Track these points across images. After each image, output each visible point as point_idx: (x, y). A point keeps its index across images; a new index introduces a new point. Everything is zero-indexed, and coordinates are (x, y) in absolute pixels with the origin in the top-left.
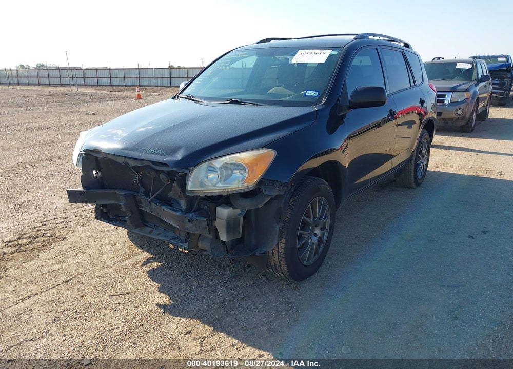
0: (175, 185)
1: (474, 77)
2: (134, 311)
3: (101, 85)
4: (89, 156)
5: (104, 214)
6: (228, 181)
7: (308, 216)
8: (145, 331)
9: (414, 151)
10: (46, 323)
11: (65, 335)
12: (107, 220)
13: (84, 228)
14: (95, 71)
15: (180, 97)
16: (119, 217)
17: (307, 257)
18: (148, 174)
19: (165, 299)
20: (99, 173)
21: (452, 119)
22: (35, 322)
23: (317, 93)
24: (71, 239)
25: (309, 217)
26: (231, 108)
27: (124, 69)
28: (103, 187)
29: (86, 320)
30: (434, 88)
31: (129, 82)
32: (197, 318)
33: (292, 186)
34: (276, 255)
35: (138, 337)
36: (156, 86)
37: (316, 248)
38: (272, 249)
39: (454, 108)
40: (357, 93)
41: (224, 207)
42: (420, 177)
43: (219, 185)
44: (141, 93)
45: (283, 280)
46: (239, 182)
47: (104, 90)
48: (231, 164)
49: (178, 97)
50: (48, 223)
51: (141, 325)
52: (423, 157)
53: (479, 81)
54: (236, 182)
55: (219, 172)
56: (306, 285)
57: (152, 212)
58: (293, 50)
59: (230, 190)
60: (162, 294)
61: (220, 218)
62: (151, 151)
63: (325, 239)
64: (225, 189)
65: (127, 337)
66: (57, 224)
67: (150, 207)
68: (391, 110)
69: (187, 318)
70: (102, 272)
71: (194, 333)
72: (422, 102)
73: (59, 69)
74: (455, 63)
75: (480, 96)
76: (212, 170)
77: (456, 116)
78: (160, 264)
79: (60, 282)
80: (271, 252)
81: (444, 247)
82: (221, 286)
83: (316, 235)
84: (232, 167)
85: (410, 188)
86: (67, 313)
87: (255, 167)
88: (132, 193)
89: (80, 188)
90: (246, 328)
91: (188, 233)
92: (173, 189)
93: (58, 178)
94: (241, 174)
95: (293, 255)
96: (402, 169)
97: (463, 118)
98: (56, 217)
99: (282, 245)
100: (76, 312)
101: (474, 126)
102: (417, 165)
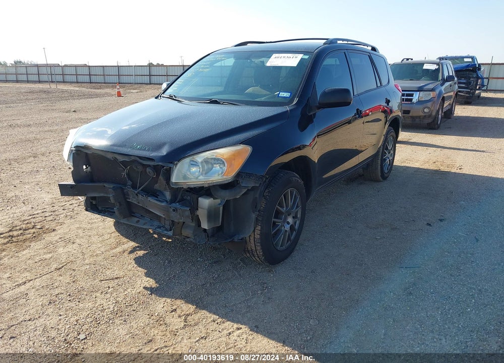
0: (161, 177)
1: (440, 78)
2: (124, 294)
3: (81, 82)
4: (79, 152)
5: (93, 206)
6: (208, 174)
7: (281, 205)
8: (134, 311)
9: (380, 147)
10: (42, 305)
11: (60, 315)
12: (96, 211)
13: (73, 220)
14: (74, 68)
15: (163, 97)
16: (107, 208)
17: (281, 243)
18: (135, 168)
19: (151, 283)
20: (89, 168)
21: (419, 117)
22: (32, 304)
23: (290, 94)
24: (61, 231)
25: (282, 207)
26: (211, 107)
27: (103, 66)
28: (92, 181)
29: (79, 302)
30: (400, 88)
31: (108, 79)
32: (182, 298)
33: (267, 178)
34: (252, 241)
35: (128, 315)
36: (135, 84)
37: (289, 235)
38: (248, 236)
39: (421, 107)
40: (325, 94)
41: (205, 198)
42: (386, 171)
43: (201, 177)
44: (121, 90)
45: (259, 264)
46: (219, 175)
47: (83, 87)
48: (212, 159)
49: (160, 97)
50: (37, 216)
51: (130, 306)
52: (389, 153)
53: (444, 81)
54: (216, 175)
55: (200, 166)
56: (280, 268)
57: (139, 203)
58: (268, 53)
59: (210, 182)
60: (148, 279)
61: (201, 208)
62: (138, 147)
63: (296, 227)
64: (206, 181)
65: (117, 316)
66: (46, 217)
67: (137, 199)
68: (357, 110)
69: (172, 298)
70: (91, 260)
71: (179, 311)
72: (388, 102)
73: (37, 66)
74: (422, 64)
75: (445, 95)
76: (195, 164)
77: (423, 114)
78: (145, 252)
79: (53, 269)
80: (248, 238)
81: (405, 234)
82: (203, 271)
83: (288, 223)
84: (213, 161)
85: (377, 181)
86: (60, 296)
87: (233, 162)
88: (120, 186)
89: (71, 182)
90: (226, 306)
91: (173, 221)
92: (159, 181)
93: (43, 174)
94: (221, 168)
95: (267, 240)
96: (369, 164)
97: (430, 116)
98: (45, 210)
99: (258, 232)
100: (69, 295)
101: (440, 123)
102: (383, 160)
